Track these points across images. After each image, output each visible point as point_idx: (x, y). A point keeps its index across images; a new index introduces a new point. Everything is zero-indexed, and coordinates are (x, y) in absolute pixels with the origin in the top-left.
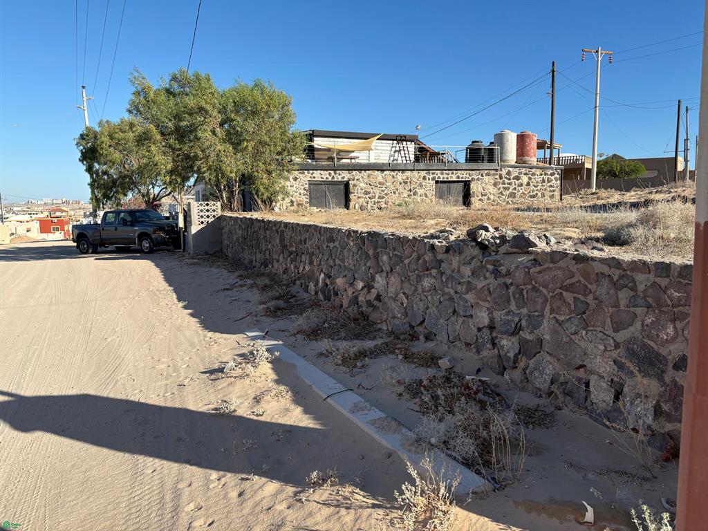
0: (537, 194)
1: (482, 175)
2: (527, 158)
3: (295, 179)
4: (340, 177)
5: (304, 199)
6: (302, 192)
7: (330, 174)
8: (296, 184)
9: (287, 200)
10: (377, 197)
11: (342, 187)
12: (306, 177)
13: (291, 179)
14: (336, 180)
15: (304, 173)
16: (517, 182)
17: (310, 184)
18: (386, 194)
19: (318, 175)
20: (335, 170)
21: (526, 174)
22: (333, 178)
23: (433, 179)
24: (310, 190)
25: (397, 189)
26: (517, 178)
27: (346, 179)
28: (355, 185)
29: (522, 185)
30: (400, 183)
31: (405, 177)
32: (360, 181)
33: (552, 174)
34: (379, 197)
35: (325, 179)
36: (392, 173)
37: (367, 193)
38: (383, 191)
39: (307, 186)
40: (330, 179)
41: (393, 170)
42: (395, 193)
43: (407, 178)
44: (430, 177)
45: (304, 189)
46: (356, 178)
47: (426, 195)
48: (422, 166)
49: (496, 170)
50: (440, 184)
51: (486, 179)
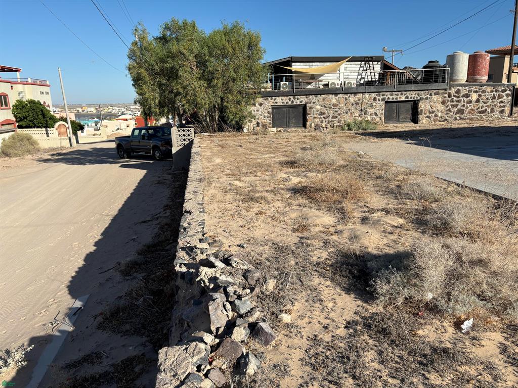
0: (486, 110)
1: (431, 95)
2: (478, 77)
3: (261, 105)
4: (298, 101)
5: (268, 121)
6: (266, 115)
7: (290, 99)
8: (261, 109)
9: (254, 122)
10: (331, 117)
11: (301, 110)
12: (269, 103)
13: (257, 105)
14: (295, 103)
15: (267, 99)
16: (466, 100)
17: (273, 108)
18: (339, 114)
19: (280, 101)
20: (294, 96)
21: (475, 92)
22: (292, 102)
23: (383, 100)
24: (273, 113)
25: (349, 110)
26: (467, 96)
27: (304, 103)
28: (311, 108)
29: (471, 102)
30: (352, 104)
31: (356, 99)
32: (316, 104)
33: (503, 91)
34: (333, 117)
35: (285, 104)
36: (345, 96)
37: (321, 114)
38: (336, 112)
39: (270, 110)
40: (290, 103)
41: (346, 94)
42: (347, 113)
43: (359, 100)
44: (380, 98)
45: (268, 113)
46: (312, 101)
47: (376, 114)
48: (372, 88)
49: (446, 90)
50: (389, 104)
51: (435, 97)
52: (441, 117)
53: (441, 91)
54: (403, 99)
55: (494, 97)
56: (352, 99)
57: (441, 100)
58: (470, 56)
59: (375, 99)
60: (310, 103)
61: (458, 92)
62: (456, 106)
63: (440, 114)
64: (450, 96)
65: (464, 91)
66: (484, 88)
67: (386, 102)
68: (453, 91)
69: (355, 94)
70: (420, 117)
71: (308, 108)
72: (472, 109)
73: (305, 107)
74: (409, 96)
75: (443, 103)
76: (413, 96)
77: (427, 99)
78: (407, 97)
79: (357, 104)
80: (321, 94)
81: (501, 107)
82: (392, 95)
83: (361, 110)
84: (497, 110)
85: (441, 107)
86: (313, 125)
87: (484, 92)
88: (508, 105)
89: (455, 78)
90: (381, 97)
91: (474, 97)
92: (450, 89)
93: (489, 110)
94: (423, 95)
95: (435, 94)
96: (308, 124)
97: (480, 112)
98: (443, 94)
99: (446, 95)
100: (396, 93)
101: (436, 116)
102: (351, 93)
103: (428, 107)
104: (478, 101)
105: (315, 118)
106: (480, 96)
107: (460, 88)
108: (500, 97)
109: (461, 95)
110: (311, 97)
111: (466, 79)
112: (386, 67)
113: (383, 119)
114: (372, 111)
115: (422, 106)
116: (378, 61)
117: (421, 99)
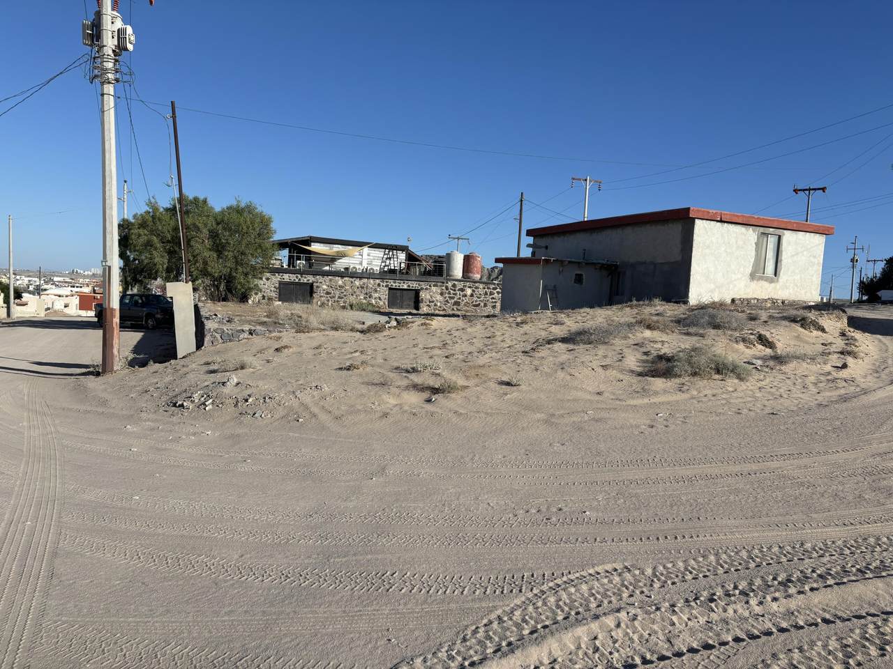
0: (479, 304)
1: (430, 286)
2: (471, 275)
3: (268, 279)
4: (305, 280)
5: (273, 295)
6: (273, 289)
7: (297, 277)
8: (268, 283)
9: (260, 295)
10: (337, 297)
11: (308, 288)
12: (276, 279)
13: (264, 279)
14: (302, 281)
15: (275, 275)
16: (461, 293)
17: (279, 284)
18: (345, 296)
19: (287, 277)
20: (301, 274)
21: (470, 287)
22: (300, 280)
23: (387, 286)
24: (279, 288)
25: (355, 292)
26: (462, 290)
27: (310, 281)
28: (318, 287)
29: (465, 296)
30: (358, 288)
31: (361, 283)
32: (323, 284)
33: (494, 289)
34: (339, 297)
35: (292, 281)
36: (351, 279)
37: (328, 293)
38: (342, 293)
39: (277, 285)
40: (297, 281)
41: (352, 277)
42: (352, 295)
43: (364, 284)
44: (384, 285)
45: (275, 287)
46: (319, 281)
47: (380, 299)
49: (443, 283)
50: (392, 291)
51: (434, 289)
52: (440, 307)
53: (439, 284)
54: (405, 287)
55: (486, 294)
56: (357, 283)
57: (439, 291)
58: (465, 256)
59: (379, 285)
60: (317, 283)
61: (454, 286)
62: (453, 298)
63: (439, 304)
64: (447, 288)
65: (460, 285)
66: (477, 285)
67: (390, 289)
68: (450, 284)
69: (361, 278)
70: (421, 305)
71: (315, 287)
72: (467, 302)
73: (311, 285)
74: (411, 285)
75: (442, 294)
76: (414, 285)
77: (426, 289)
78: (409, 286)
80: (327, 276)
81: (492, 302)
82: (395, 283)
83: (367, 294)
84: (490, 305)
85: (439, 297)
86: (319, 303)
87: (477, 288)
88: (499, 301)
89: (451, 273)
91: (469, 292)
92: (447, 283)
93: (482, 304)
94: (424, 285)
95: (434, 286)
96: (314, 301)
97: (475, 306)
98: (440, 286)
99: (444, 288)
100: (399, 281)
101: (436, 305)
102: (357, 278)
103: (428, 297)
104: (472, 295)
105: (321, 296)
106: (473, 291)
107: (456, 283)
108: (491, 294)
109: (457, 289)
110: (318, 277)
111: (461, 275)
113: (387, 303)
114: (377, 295)
115: (423, 295)
117: (422, 289)
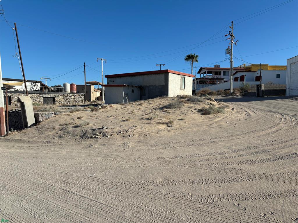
2: (73, 91)
29: (72, 99)
32: (15, 96)
48: (38, 92)
51: (60, 97)
52: (63, 103)
53: (62, 95)
54: (49, 96)
55: (79, 98)
56: (30, 95)
57: (62, 97)
58: (70, 84)
59: (39, 96)
60: (12, 96)
62: (68, 100)
66: (76, 94)
67: (43, 97)
70: (56, 103)
71: (12, 98)
73: (10, 97)
74: (52, 96)
75: (63, 98)
77: (58, 97)
79: (32, 97)
80: (17, 93)
81: (81, 100)
82: (45, 95)
83: (34, 100)
84: (80, 102)
85: (62, 100)
86: (14, 104)
87: (76, 96)
88: (84, 100)
90: (41, 96)
92: (65, 94)
93: (78, 101)
95: (60, 96)
96: (12, 104)
97: (75, 102)
99: (64, 96)
100: (47, 94)
101: (61, 102)
103: (58, 100)
106: (74, 97)
107: (68, 94)
108: (81, 97)
109: (69, 96)
111: (70, 91)
112: (42, 85)
114: (38, 100)
115: (56, 99)
116: (39, 83)
117: (56, 97)
